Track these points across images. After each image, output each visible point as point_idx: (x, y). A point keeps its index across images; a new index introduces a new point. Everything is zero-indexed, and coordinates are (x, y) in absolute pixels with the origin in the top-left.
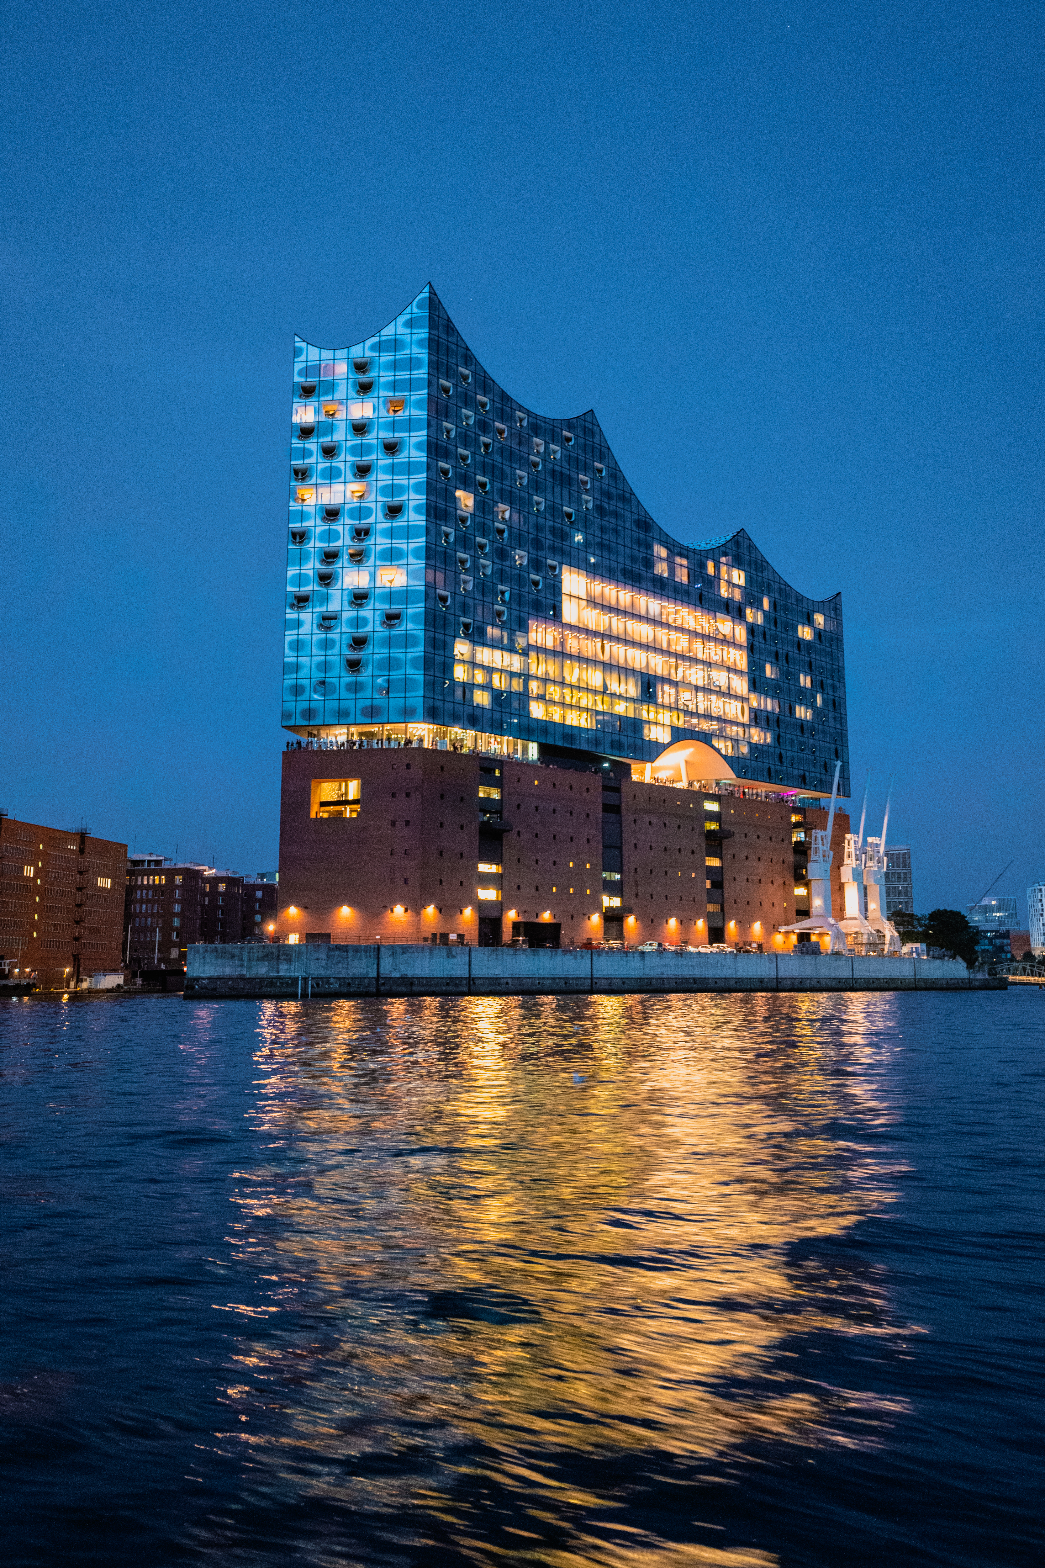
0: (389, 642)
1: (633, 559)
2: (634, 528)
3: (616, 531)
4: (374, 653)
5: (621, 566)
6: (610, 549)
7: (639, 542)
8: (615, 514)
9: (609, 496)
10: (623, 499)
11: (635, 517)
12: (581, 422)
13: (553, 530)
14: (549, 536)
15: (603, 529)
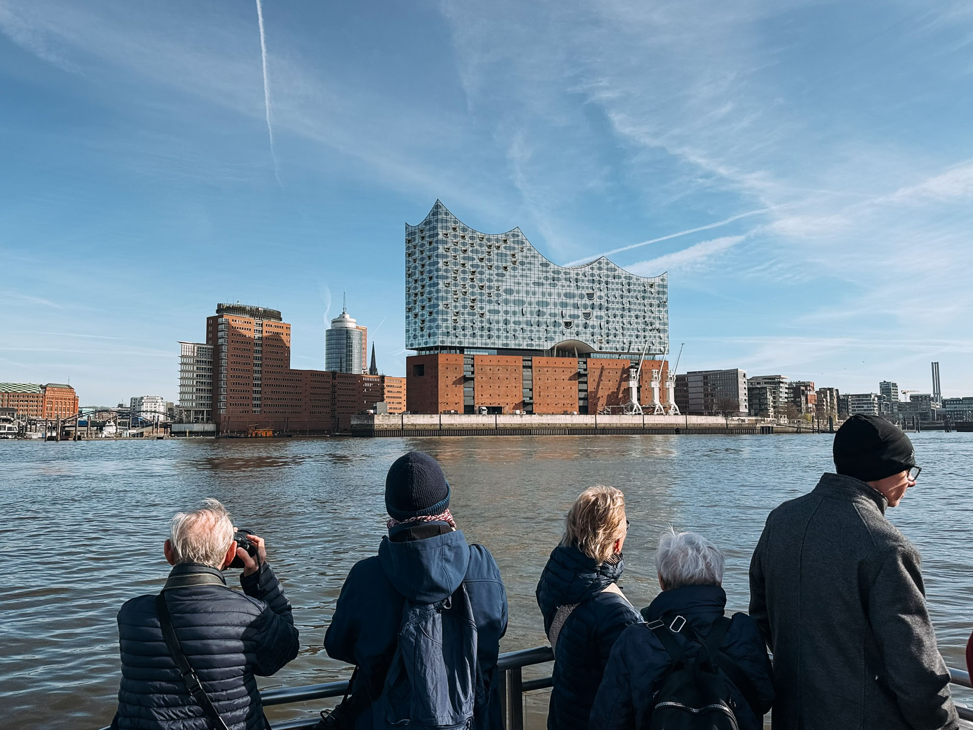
0: (430, 321)
1: (539, 278)
2: (540, 266)
3: (530, 269)
4: (427, 324)
5: (532, 282)
6: (527, 276)
7: (542, 271)
8: (530, 263)
9: (527, 257)
10: (534, 257)
11: (540, 262)
12: (511, 233)
13: (497, 275)
14: (495, 276)
15: (523, 270)
